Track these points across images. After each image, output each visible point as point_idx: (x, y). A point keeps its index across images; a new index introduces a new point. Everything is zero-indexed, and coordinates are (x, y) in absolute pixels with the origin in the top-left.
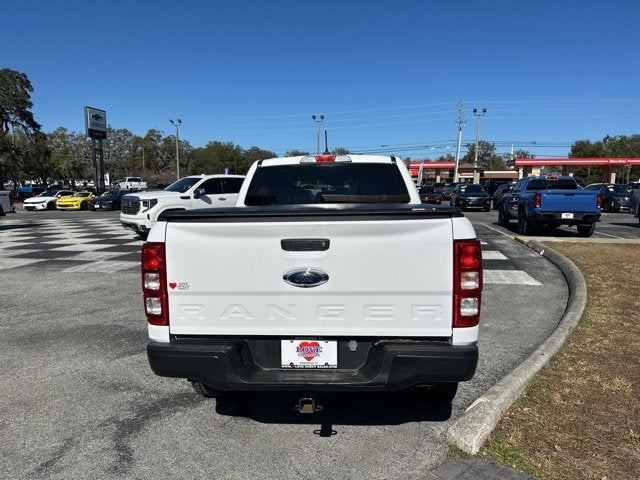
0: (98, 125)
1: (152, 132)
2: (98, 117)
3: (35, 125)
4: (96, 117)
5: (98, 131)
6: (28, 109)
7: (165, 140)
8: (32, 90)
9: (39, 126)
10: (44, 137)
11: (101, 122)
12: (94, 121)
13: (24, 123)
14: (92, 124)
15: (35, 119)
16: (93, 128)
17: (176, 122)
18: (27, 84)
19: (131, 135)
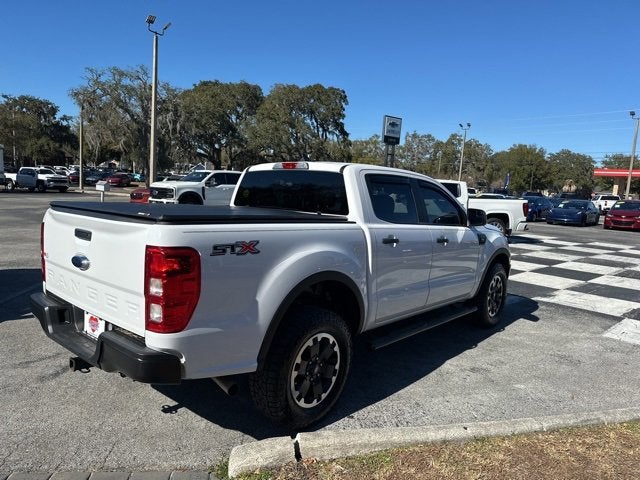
0: (393, 131)
1: (454, 136)
2: (394, 124)
3: (344, 134)
4: (393, 125)
5: (393, 138)
6: (341, 120)
7: (466, 144)
8: (347, 104)
9: (347, 135)
10: (350, 144)
11: (396, 129)
12: (390, 128)
13: (337, 132)
14: (389, 131)
15: (346, 129)
16: (389, 135)
17: (465, 126)
18: (344, 98)
19: (433, 140)
